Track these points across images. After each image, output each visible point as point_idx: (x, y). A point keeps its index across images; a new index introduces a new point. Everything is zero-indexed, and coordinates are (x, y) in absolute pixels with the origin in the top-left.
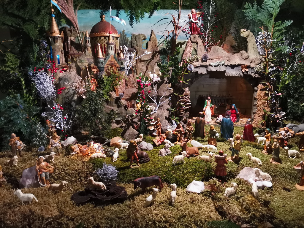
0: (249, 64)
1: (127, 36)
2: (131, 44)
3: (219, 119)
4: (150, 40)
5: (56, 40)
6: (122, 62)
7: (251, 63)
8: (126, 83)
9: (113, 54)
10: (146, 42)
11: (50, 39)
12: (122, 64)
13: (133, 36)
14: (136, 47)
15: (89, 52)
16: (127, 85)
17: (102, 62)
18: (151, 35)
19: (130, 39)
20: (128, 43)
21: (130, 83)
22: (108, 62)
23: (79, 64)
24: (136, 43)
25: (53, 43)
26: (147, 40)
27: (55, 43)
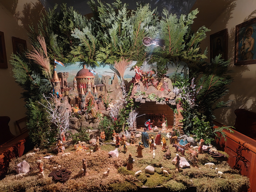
0: (169, 98)
1: (99, 77)
2: (102, 82)
3: (155, 129)
4: (113, 79)
5: (57, 84)
6: (96, 95)
7: (170, 97)
8: (98, 107)
9: (90, 91)
10: (111, 80)
11: (53, 83)
12: (96, 96)
13: (103, 77)
14: (105, 84)
15: (76, 89)
16: (99, 109)
17: (84, 97)
18: (114, 76)
19: (101, 79)
20: (100, 81)
21: (101, 107)
22: (87, 96)
23: (70, 97)
24: (105, 81)
25: (55, 85)
26: (112, 79)
27: (56, 85)
